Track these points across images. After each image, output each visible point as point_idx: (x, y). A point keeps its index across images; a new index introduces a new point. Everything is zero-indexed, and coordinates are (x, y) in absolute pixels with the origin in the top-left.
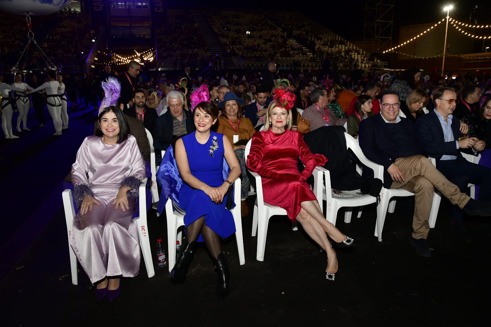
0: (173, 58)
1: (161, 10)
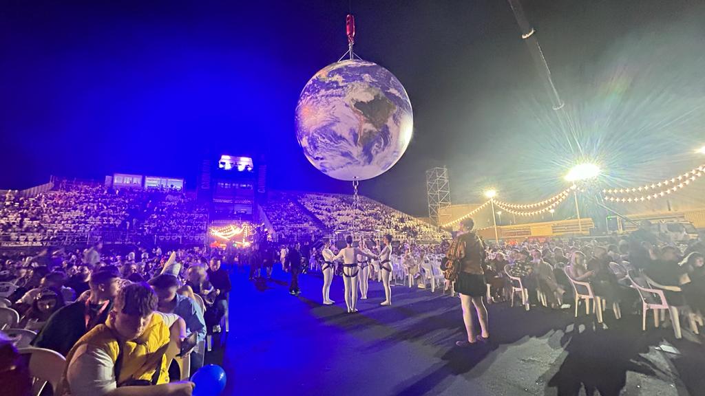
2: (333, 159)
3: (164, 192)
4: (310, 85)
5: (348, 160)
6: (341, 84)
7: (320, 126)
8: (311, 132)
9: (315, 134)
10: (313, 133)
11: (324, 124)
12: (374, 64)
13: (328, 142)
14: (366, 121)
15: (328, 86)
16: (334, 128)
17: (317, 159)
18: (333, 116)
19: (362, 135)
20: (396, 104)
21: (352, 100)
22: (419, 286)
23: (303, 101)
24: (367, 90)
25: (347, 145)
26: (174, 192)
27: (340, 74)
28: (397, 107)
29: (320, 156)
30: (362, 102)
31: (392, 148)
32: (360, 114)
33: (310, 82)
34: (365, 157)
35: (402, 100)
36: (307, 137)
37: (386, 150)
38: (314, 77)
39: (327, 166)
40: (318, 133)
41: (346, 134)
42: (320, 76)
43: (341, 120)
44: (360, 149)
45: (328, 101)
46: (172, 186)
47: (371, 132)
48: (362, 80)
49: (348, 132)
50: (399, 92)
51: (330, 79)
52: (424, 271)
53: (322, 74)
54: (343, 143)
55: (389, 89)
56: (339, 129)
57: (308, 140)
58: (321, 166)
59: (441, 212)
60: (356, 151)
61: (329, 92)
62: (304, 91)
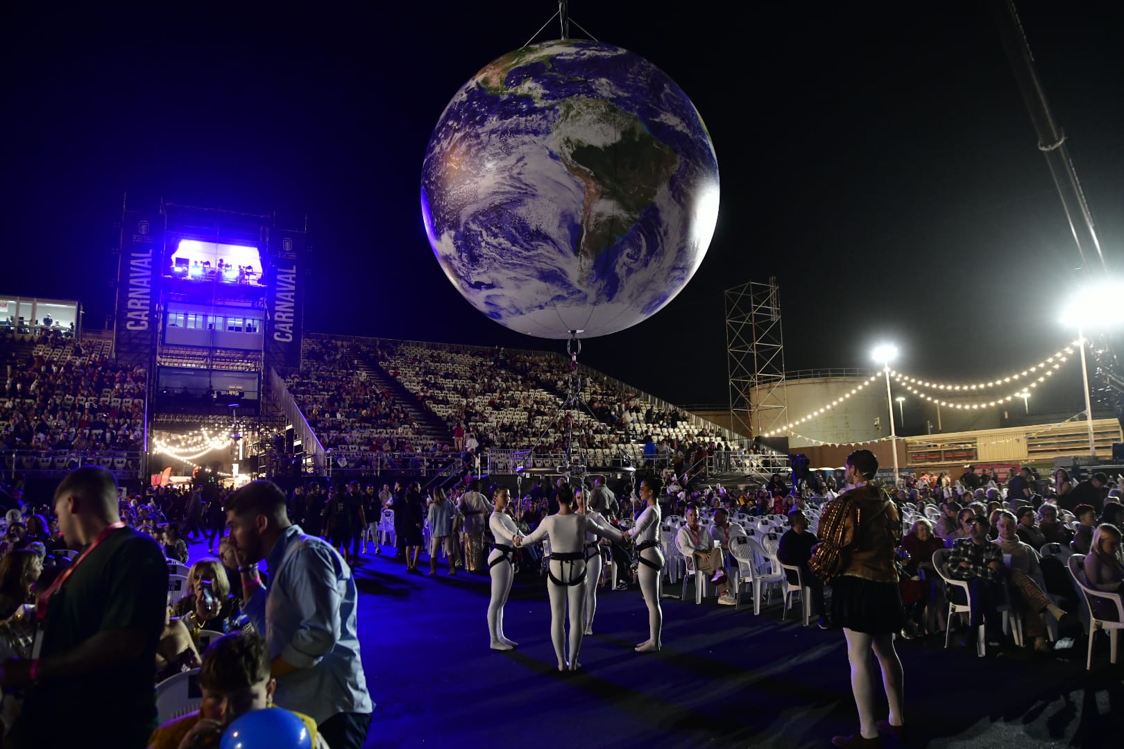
0: (352, 448)
1: (288, 338)
2: (519, 287)
3: (27, 338)
4: (461, 103)
5: (556, 290)
6: (539, 104)
7: (485, 204)
8: (463, 219)
9: (474, 227)
10: (467, 223)
11: (498, 200)
12: (622, 51)
13: (507, 244)
14: (602, 195)
15: (506, 108)
16: (521, 211)
17: (478, 285)
18: (520, 180)
19: (591, 228)
20: (677, 152)
21: (568, 141)
22: (720, 601)
23: (445, 144)
24: (604, 118)
25: (554, 254)
26: (52, 337)
27: (537, 78)
28: (679, 159)
29: (485, 279)
30: (590, 147)
31: (668, 260)
32: (585, 176)
33: (461, 96)
34: (601, 283)
35: (691, 141)
36: (453, 233)
37: (653, 264)
38: (472, 84)
39: (503, 303)
40: (482, 224)
41: (551, 227)
42: (486, 81)
43: (540, 192)
44: (588, 262)
45: (505, 144)
46: (48, 321)
47: (613, 221)
48: (591, 92)
49: (556, 222)
50: (683, 119)
51: (511, 90)
52: (734, 563)
53: (491, 76)
54: (545, 249)
55: (658, 115)
56: (533, 214)
57: (456, 238)
58: (486, 303)
59: (762, 397)
60: (576, 268)
61: (510, 122)
62: (447, 118)
